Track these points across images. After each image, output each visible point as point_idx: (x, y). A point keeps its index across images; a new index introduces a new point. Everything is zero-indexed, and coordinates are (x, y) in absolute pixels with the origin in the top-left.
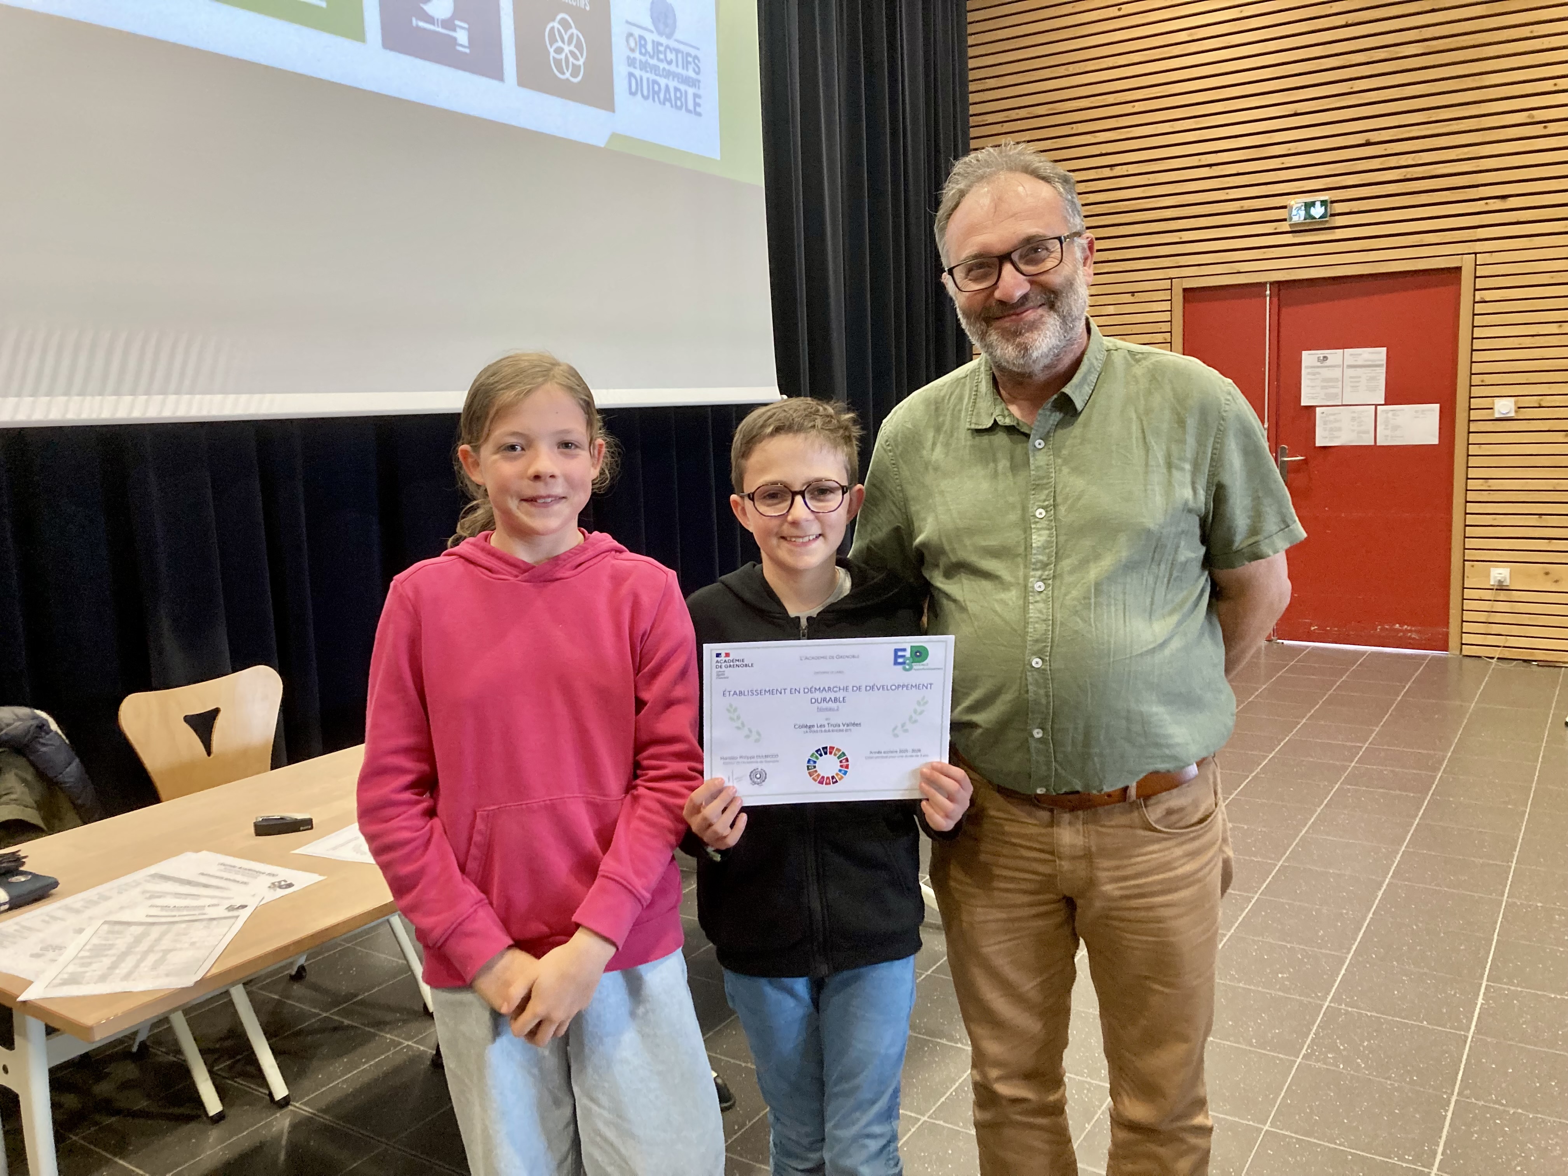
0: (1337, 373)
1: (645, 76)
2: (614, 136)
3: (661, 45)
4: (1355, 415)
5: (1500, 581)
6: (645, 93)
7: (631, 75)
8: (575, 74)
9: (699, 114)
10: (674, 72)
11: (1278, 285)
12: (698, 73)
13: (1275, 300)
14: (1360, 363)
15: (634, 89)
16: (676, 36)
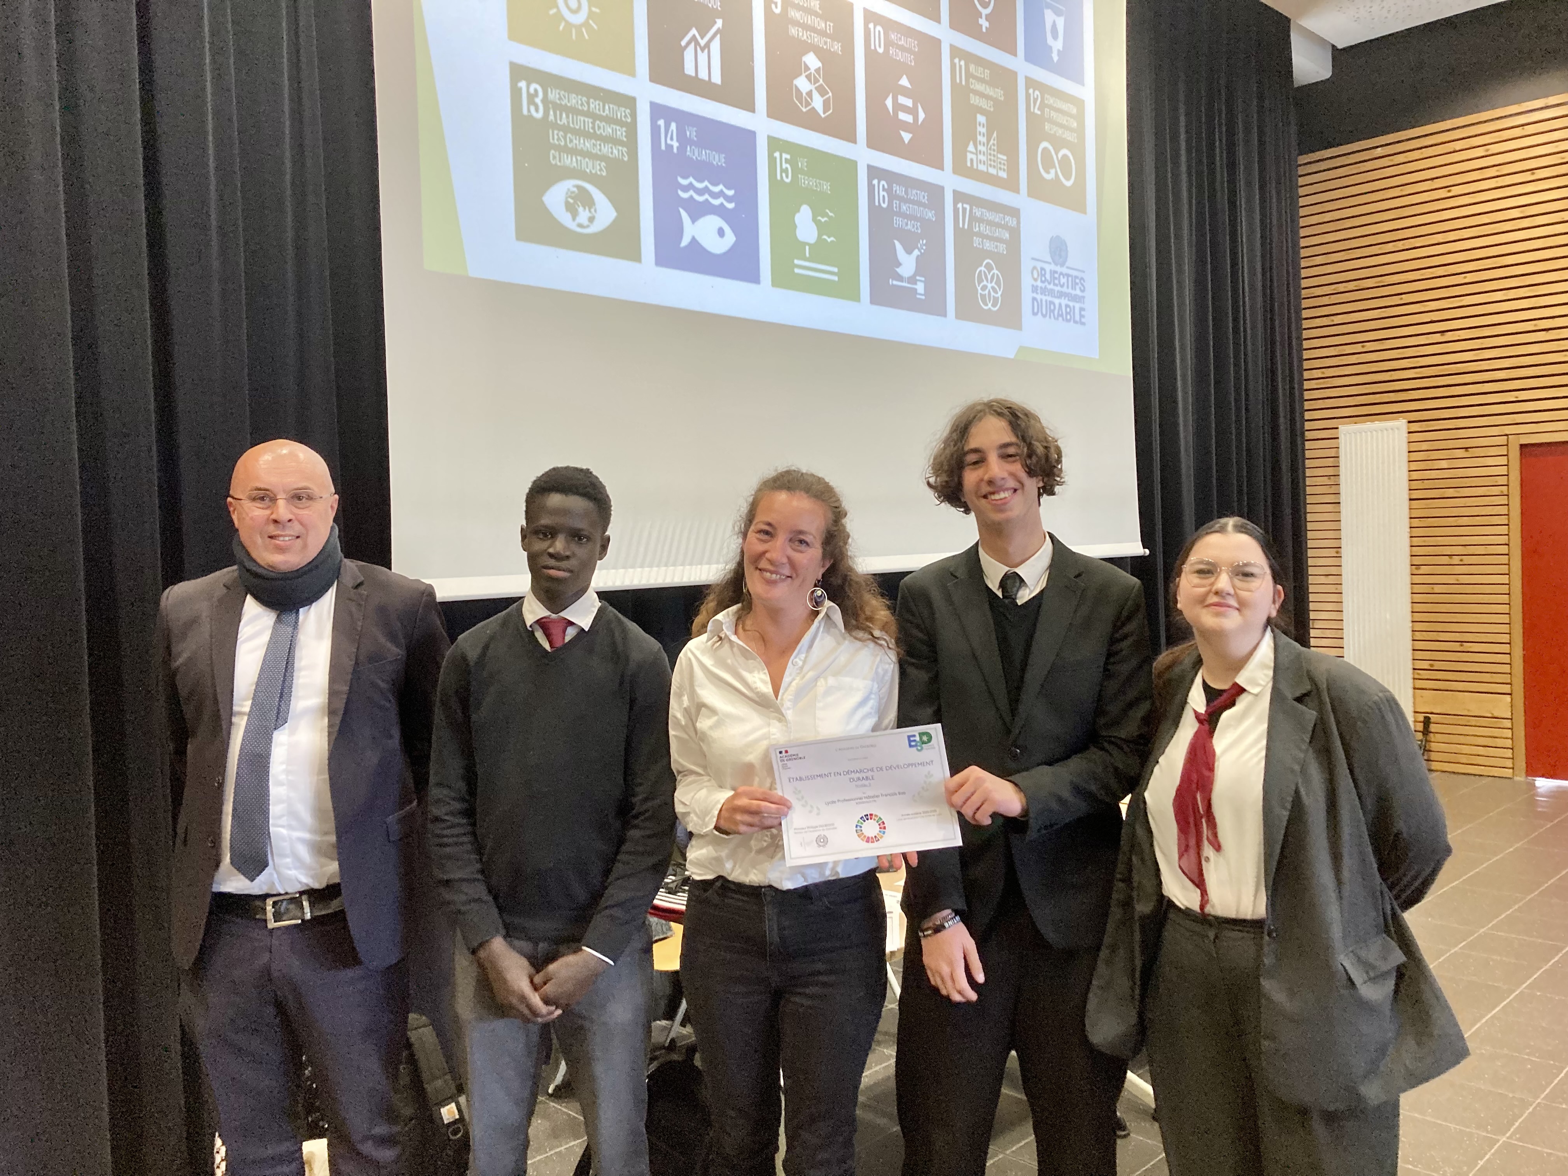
1: (1044, 298)
2: (1022, 349)
3: (1056, 272)
6: (1044, 312)
7: (1034, 299)
8: (994, 305)
9: (1083, 324)
10: (1065, 293)
12: (1083, 291)
15: (1036, 310)
16: (1067, 264)
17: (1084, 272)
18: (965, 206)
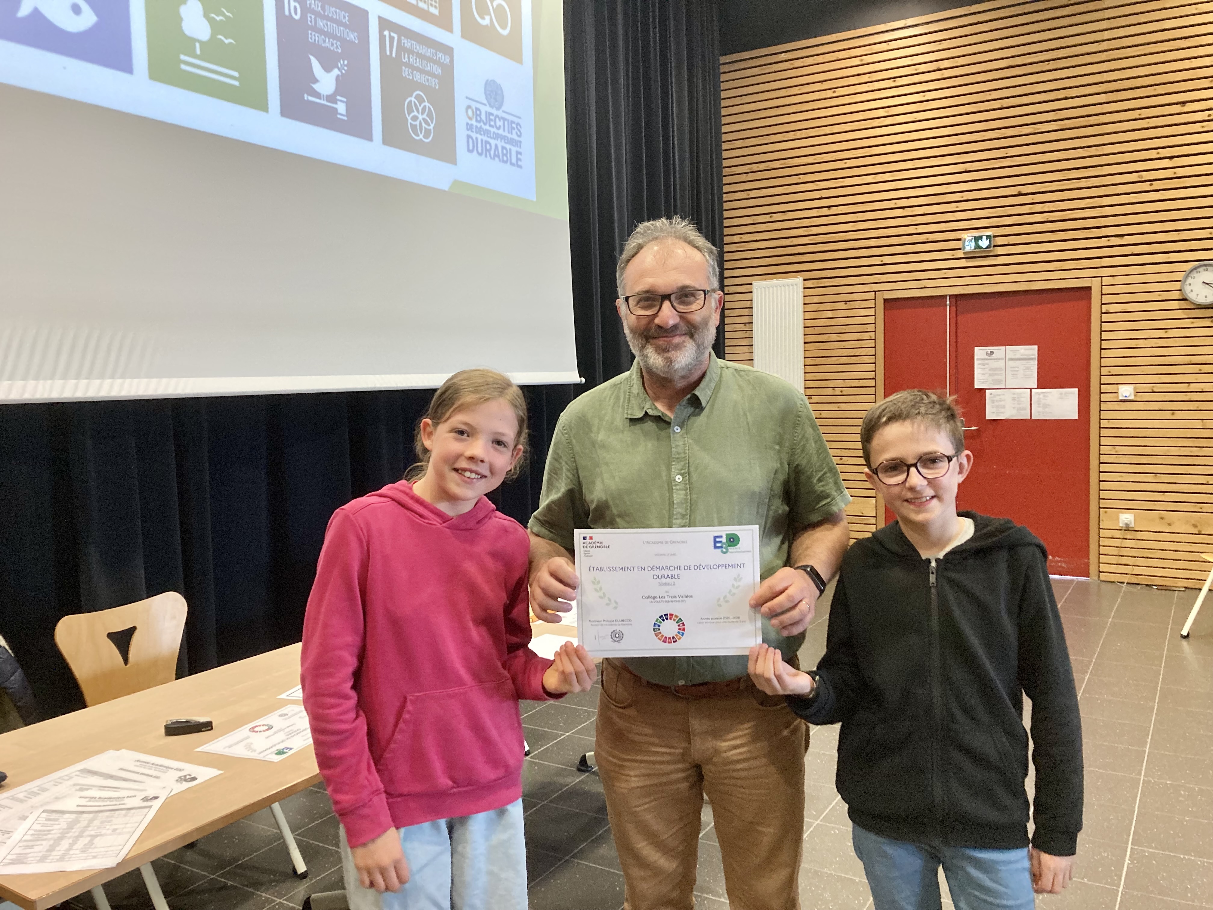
0: (1001, 364)
2: (455, 183)
4: (1015, 396)
5: (1126, 524)
8: (426, 136)
10: (501, 135)
11: (956, 298)
13: (954, 309)
14: (1018, 356)
15: (471, 148)
16: (503, 108)
17: (519, 118)
18: (392, 34)
